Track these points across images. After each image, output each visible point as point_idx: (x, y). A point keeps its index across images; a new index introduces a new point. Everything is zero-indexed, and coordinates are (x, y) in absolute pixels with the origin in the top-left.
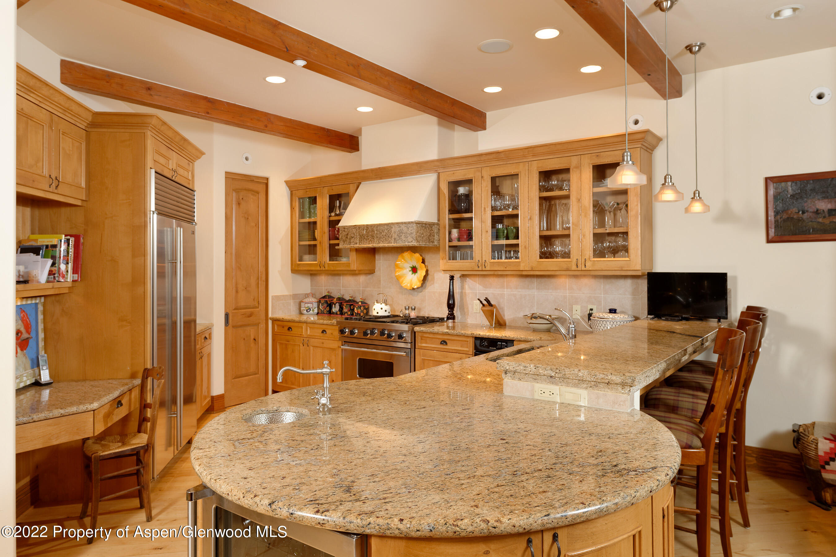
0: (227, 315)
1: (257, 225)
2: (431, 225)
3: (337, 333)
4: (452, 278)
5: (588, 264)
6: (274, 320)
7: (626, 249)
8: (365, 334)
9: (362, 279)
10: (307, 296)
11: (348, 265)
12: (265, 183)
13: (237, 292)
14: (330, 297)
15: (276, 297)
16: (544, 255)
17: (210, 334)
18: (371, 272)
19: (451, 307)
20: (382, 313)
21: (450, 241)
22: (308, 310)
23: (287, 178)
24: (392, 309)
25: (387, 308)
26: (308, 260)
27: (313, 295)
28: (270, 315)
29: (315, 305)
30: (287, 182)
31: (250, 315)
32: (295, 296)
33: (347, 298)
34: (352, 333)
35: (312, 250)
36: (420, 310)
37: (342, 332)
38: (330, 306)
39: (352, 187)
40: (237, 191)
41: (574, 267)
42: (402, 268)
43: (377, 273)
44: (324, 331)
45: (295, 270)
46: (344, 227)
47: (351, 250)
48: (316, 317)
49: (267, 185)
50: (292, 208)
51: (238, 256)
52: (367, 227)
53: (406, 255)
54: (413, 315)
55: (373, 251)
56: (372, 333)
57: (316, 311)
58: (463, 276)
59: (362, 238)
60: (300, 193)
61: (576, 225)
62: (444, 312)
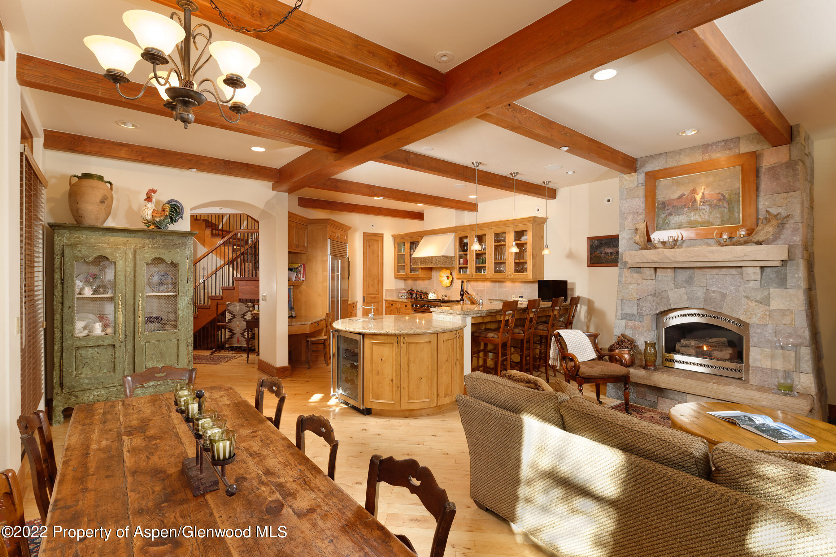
0: (364, 297)
1: (378, 256)
2: (451, 257)
3: (411, 306)
4: (463, 282)
5: (512, 276)
6: (386, 301)
7: (526, 269)
8: (421, 307)
9: (426, 282)
10: (402, 289)
11: (418, 275)
12: (382, 236)
13: (369, 287)
14: (412, 290)
15: (387, 290)
16: (496, 272)
17: (356, 305)
18: (430, 279)
19: (462, 295)
20: (432, 298)
21: (459, 264)
22: (402, 296)
23: (393, 234)
24: (438, 296)
25: (435, 295)
26: (402, 273)
27: (405, 289)
28: (384, 298)
29: (406, 294)
30: (392, 235)
31: (375, 298)
32: (396, 290)
33: (419, 291)
34: (416, 306)
35: (403, 267)
36: (449, 297)
37: (412, 306)
38: (412, 294)
39: (420, 238)
40: (368, 240)
41: (507, 277)
42: (443, 277)
43: (433, 279)
44: (406, 306)
45: (397, 277)
46: (414, 258)
47: (419, 268)
48: (406, 300)
49: (383, 237)
50: (395, 248)
51: (369, 271)
52: (423, 258)
53: (444, 271)
54: (446, 299)
55: (431, 269)
56: (424, 306)
57: (406, 297)
58: (468, 281)
59: (422, 263)
60: (398, 241)
61: (508, 258)
62: (459, 298)
